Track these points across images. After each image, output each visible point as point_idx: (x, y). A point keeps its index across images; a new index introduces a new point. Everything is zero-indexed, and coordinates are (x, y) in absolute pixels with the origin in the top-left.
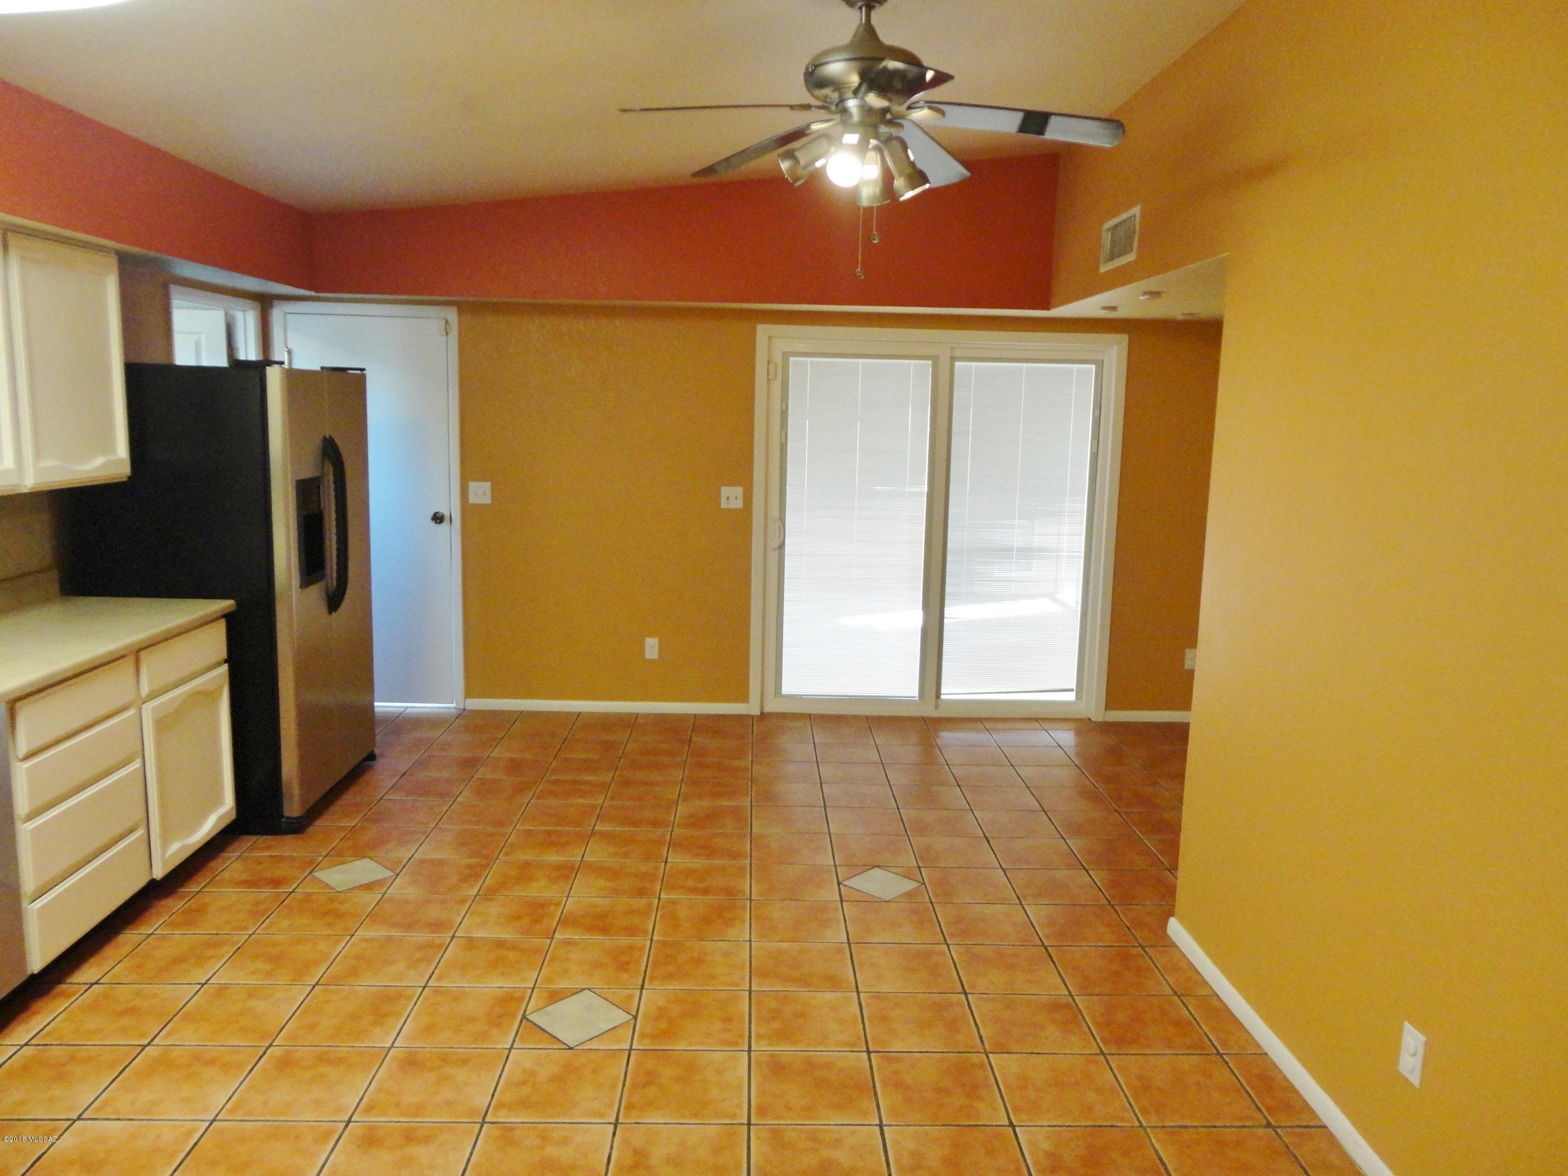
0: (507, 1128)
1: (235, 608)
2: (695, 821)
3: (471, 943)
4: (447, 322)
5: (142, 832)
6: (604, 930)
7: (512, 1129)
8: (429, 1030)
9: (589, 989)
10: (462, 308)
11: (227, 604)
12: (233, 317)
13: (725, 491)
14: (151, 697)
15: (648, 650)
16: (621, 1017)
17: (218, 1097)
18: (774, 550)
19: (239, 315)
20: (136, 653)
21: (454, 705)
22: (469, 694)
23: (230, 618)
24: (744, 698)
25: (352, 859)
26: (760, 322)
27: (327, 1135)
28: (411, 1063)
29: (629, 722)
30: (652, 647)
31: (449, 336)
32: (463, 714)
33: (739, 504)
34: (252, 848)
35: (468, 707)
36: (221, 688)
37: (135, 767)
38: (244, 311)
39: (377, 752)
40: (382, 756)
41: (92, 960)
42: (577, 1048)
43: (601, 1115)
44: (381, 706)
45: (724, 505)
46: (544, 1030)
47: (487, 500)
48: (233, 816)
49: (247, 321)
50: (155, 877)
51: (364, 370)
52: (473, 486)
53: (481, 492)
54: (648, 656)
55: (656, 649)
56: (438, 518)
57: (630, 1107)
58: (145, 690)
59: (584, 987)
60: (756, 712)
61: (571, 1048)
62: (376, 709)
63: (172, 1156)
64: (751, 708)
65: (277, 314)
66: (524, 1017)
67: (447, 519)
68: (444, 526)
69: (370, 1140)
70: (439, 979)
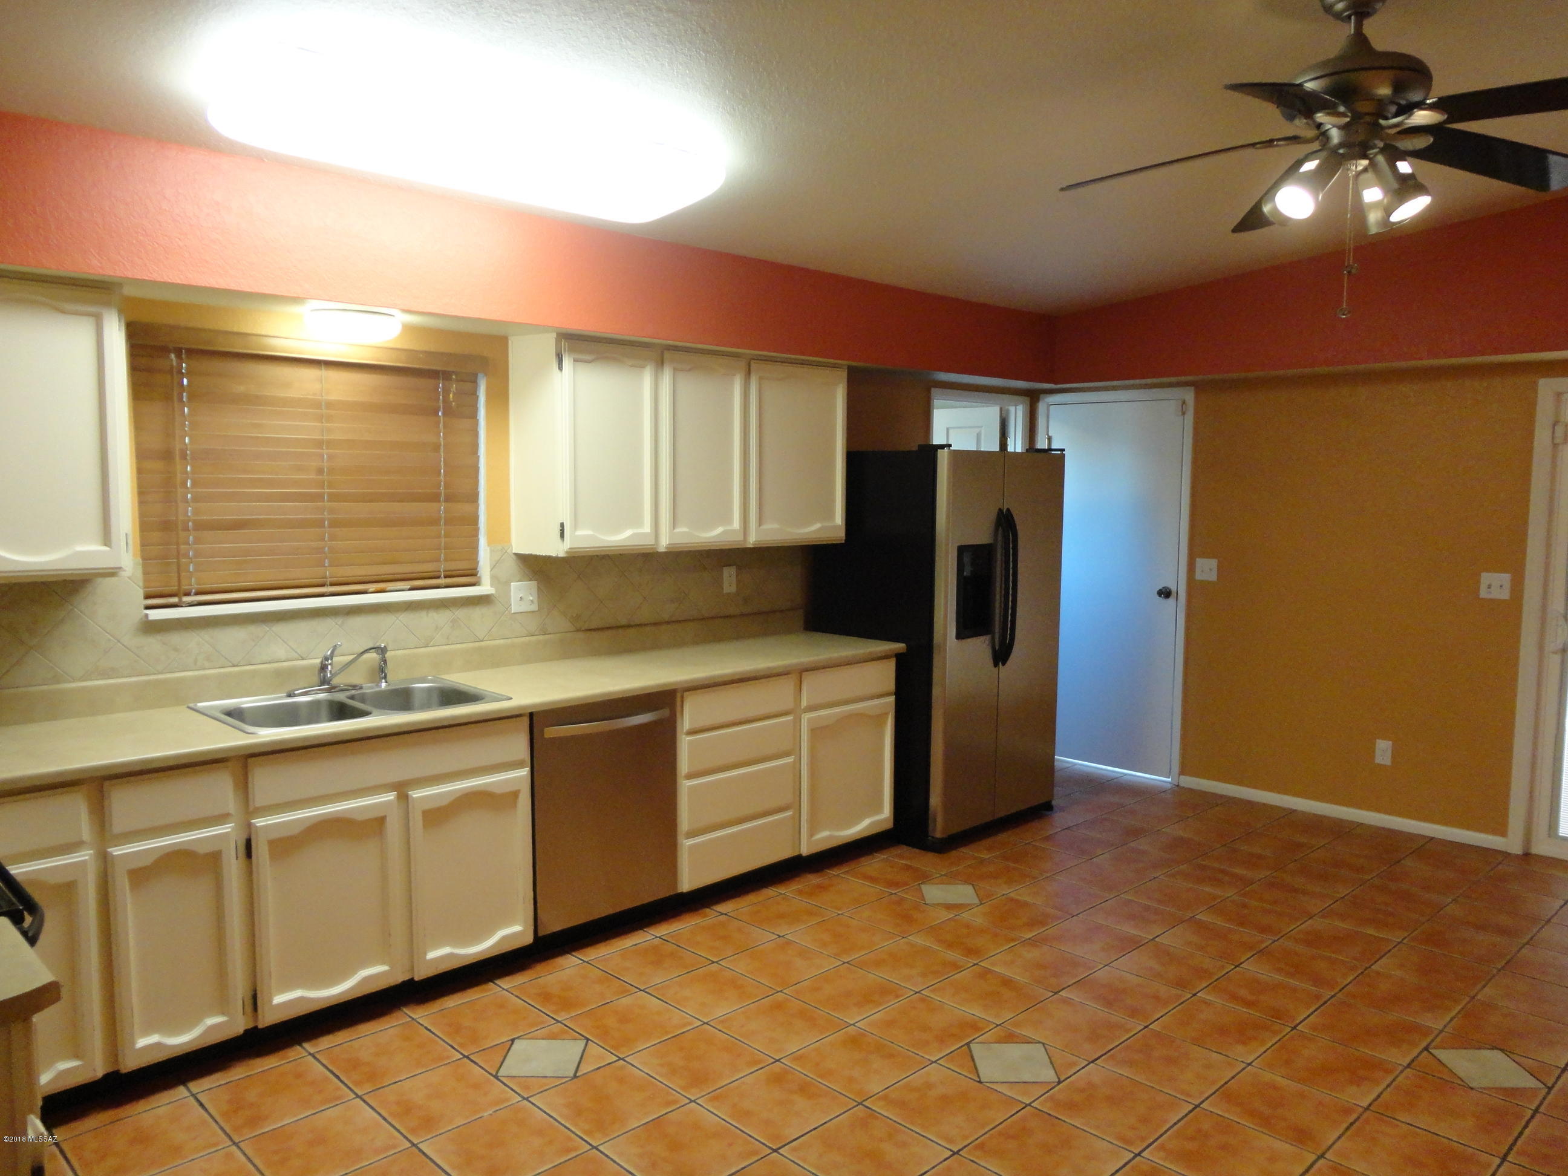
0: (873, 1114)
1: (905, 651)
2: (1314, 940)
3: (985, 973)
4: (1184, 402)
5: (791, 813)
6: (1109, 1004)
7: (877, 1118)
8: (890, 1024)
9: (1043, 1044)
10: (1199, 388)
11: (900, 647)
12: (1008, 411)
13: (1486, 578)
14: (811, 708)
15: (1378, 753)
16: (1049, 1075)
17: (722, 1010)
18: (1555, 653)
19: (1012, 409)
20: (801, 672)
21: (1170, 780)
22: (1183, 772)
23: (900, 658)
24: (1501, 829)
25: (960, 882)
26: (1543, 376)
27: (756, 1062)
28: (855, 1042)
29: (1340, 830)
30: (1383, 751)
31: (1186, 416)
32: (1178, 789)
33: (1505, 595)
34: (901, 857)
35: (1182, 784)
36: (887, 714)
37: (790, 761)
38: (1016, 406)
39: (1054, 803)
40: (1062, 809)
41: (733, 900)
42: (988, 1085)
43: (951, 1141)
44: (1066, 761)
45: (1483, 593)
46: (973, 1060)
47: (1213, 577)
48: (889, 825)
49: (1018, 414)
50: (801, 853)
51: (1064, 450)
52: (1200, 562)
53: (1208, 569)
54: (1379, 760)
55: (1389, 753)
56: (1165, 593)
57: (981, 1147)
58: (804, 703)
59: (1041, 1041)
60: (1516, 849)
61: (980, 1082)
62: (1056, 763)
63: (667, 1033)
64: (1511, 843)
65: (1041, 407)
66: (968, 1044)
67: (1174, 594)
68: (1171, 601)
69: (778, 1079)
70: (934, 991)
